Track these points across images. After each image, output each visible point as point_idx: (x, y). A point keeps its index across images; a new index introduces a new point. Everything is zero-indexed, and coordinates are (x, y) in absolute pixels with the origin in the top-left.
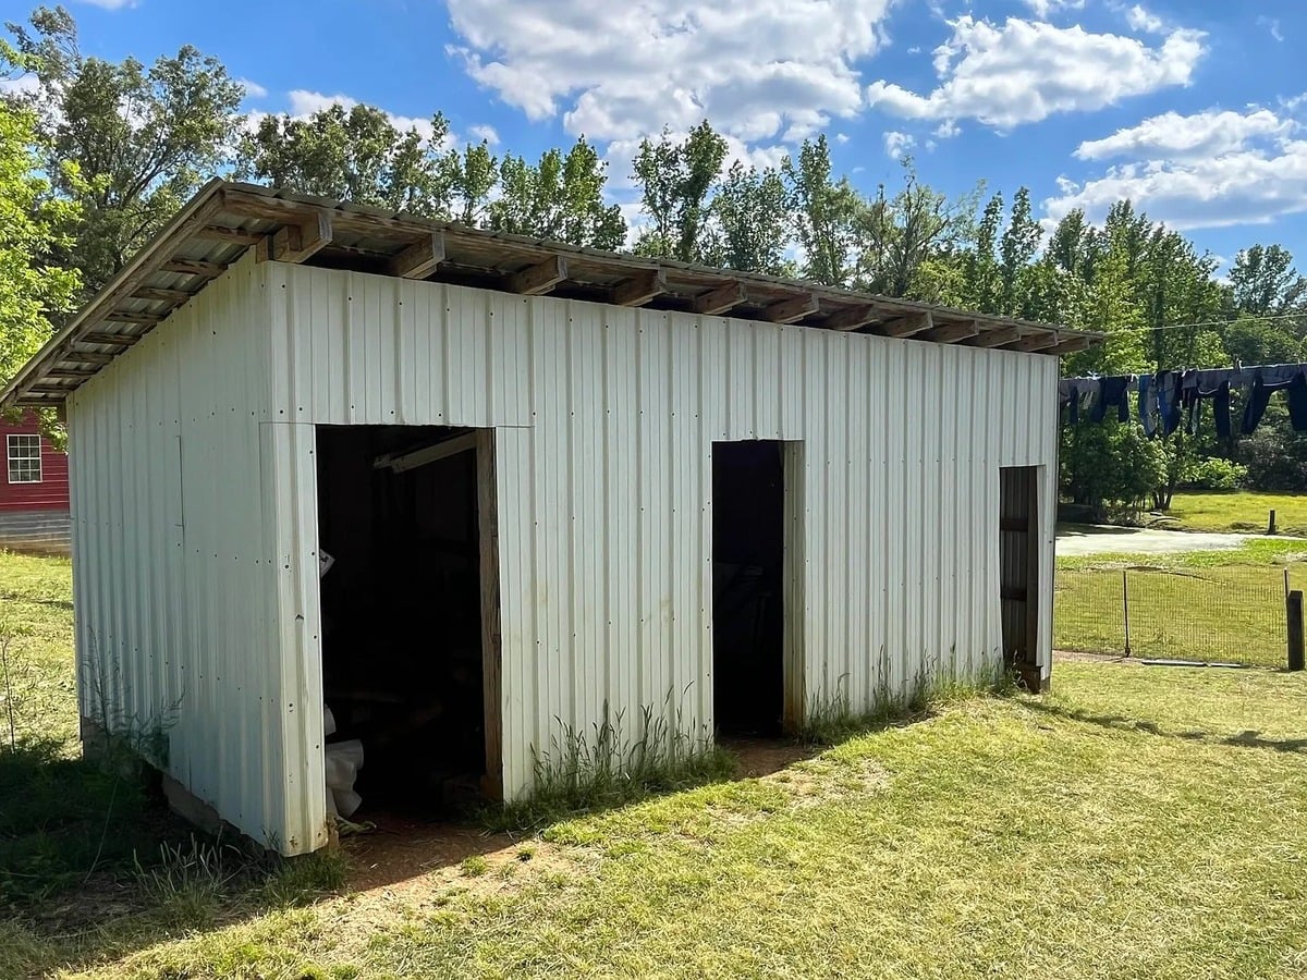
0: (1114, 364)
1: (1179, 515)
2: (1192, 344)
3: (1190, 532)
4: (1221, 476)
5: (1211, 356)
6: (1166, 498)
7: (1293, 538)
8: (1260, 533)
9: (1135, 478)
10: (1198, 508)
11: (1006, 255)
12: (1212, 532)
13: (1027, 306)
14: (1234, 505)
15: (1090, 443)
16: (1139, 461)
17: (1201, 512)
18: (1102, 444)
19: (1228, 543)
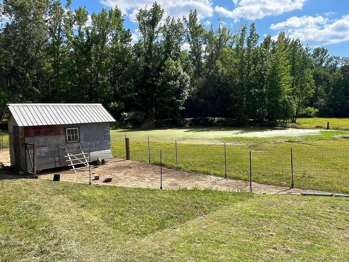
0: (281, 77)
1: (299, 124)
2: (303, 73)
3: (303, 129)
4: (311, 112)
5: (309, 76)
6: (295, 119)
7: (335, 130)
8: (324, 129)
9: (287, 112)
10: (304, 122)
11: (248, 45)
12: (310, 129)
13: (254, 60)
14: (314, 121)
15: (273, 102)
16: (288, 107)
17: (305, 123)
18: (277, 102)
19: (315, 132)
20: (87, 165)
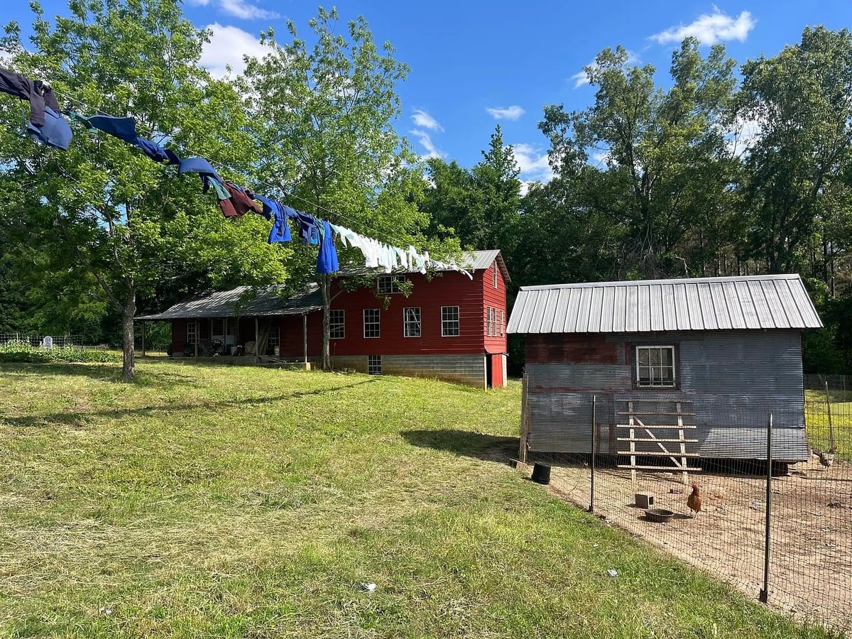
20: (678, 464)
